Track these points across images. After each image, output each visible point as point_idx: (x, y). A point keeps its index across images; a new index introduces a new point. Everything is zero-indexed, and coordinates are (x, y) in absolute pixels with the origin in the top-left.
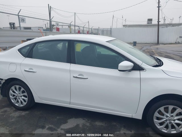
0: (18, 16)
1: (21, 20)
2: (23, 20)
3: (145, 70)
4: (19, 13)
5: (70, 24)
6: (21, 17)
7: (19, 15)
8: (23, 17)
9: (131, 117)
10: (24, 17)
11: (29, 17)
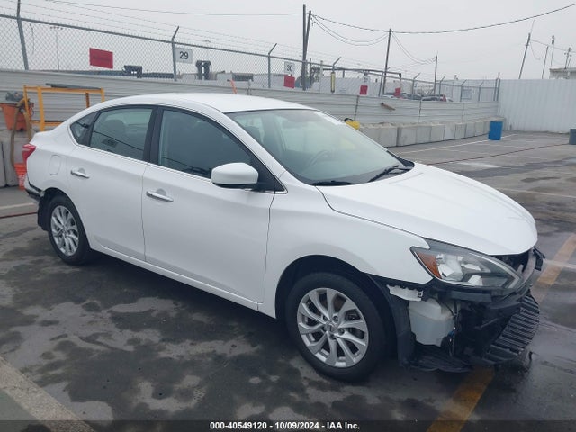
0: (173, 43)
1: (178, 55)
2: (185, 56)
3: (285, 192)
4: (174, 36)
5: (334, 67)
6: (181, 46)
7: (175, 41)
8: (187, 47)
9: (256, 309)
10: (189, 47)
11: (201, 47)
